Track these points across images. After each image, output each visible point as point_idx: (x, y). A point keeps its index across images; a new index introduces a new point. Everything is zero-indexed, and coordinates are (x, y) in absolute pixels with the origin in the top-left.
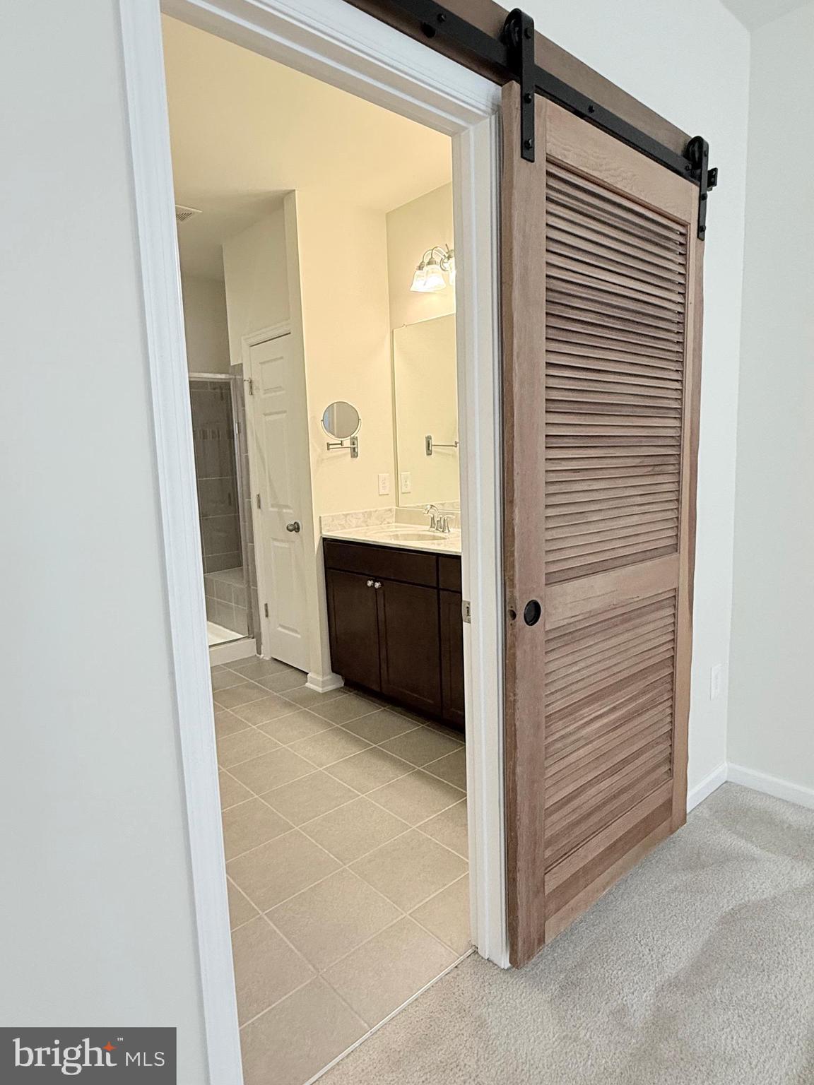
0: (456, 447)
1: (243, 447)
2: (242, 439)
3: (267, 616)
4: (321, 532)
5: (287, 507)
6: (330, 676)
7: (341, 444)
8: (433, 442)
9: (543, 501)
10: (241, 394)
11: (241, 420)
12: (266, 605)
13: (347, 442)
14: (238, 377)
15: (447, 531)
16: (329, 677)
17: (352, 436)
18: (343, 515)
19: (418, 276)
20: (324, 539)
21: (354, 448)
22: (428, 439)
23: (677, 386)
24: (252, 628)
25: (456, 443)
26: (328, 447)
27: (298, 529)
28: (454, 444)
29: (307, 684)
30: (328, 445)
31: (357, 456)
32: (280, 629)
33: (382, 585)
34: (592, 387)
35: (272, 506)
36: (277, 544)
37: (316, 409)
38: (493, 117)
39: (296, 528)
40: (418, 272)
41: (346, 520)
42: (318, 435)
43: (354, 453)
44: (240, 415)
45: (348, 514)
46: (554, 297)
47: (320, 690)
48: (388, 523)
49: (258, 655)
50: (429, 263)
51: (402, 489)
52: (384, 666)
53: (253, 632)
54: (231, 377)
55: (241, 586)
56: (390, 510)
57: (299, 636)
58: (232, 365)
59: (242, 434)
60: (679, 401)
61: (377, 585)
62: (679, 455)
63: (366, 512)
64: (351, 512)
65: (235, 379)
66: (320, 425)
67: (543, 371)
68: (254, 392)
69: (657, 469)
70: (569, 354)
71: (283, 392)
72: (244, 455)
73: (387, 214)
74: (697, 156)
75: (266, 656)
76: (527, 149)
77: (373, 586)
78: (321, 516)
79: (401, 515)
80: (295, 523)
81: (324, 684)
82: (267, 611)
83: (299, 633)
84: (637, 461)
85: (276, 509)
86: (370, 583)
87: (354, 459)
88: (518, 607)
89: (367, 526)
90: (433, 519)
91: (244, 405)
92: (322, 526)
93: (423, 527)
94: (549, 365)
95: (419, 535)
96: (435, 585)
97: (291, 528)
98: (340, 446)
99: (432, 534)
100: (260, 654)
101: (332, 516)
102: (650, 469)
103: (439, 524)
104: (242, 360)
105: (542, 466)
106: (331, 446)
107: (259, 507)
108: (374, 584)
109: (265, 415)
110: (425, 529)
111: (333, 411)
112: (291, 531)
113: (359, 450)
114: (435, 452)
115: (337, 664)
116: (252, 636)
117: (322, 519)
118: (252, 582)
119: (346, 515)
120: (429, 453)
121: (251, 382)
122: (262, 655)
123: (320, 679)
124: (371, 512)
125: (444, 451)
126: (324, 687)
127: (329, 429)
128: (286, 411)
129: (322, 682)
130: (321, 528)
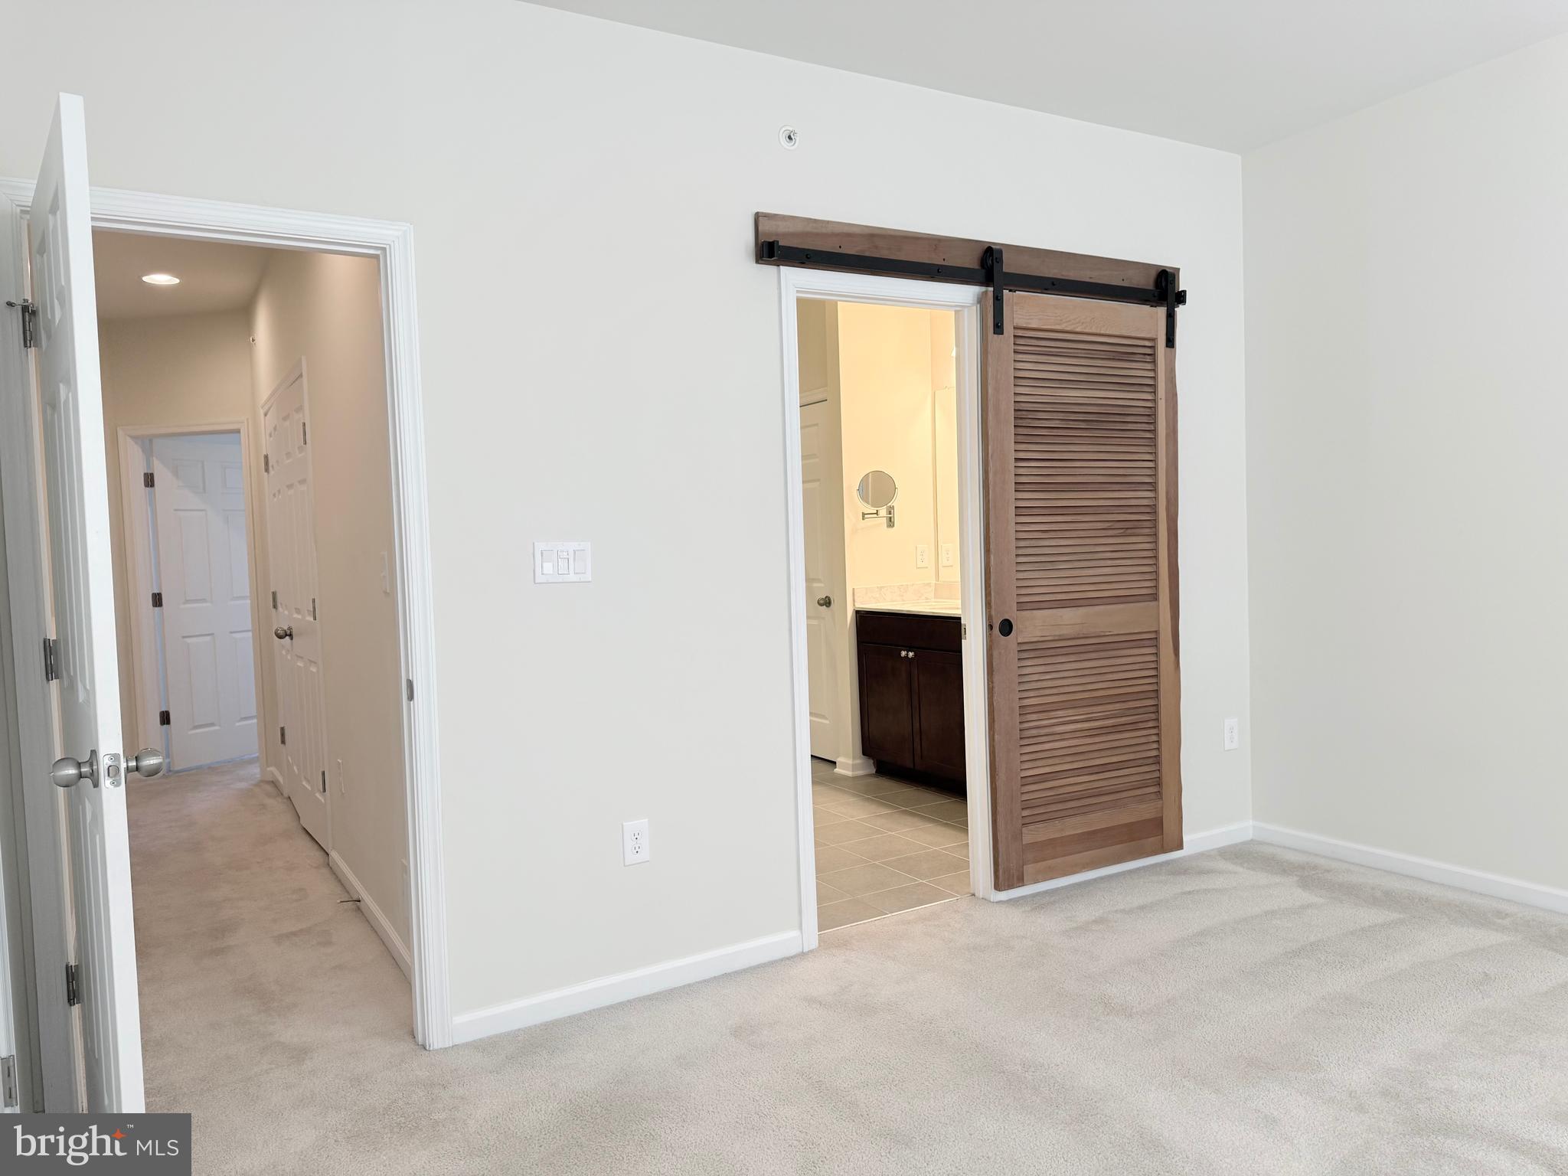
4: (854, 605)
5: (819, 581)
6: (860, 760)
7: (877, 513)
9: (1014, 552)
13: (883, 512)
16: (858, 761)
17: (890, 504)
18: (878, 589)
20: (857, 612)
21: (890, 518)
23: (1151, 464)
26: (863, 517)
27: (830, 603)
29: (836, 770)
30: (864, 514)
31: (893, 526)
33: (915, 655)
34: (1060, 471)
37: (852, 478)
38: (979, 306)
39: (827, 602)
41: (881, 594)
42: (853, 505)
43: (891, 522)
46: (1023, 415)
47: (849, 773)
48: (926, 597)
51: (942, 563)
52: (917, 740)
56: (929, 584)
57: (828, 723)
60: (1154, 477)
61: (911, 654)
62: (1155, 520)
63: (903, 586)
64: (887, 585)
66: (855, 494)
67: (1013, 463)
69: (1129, 531)
70: (1034, 451)
71: (817, 460)
74: (1163, 284)
76: (998, 328)
77: (907, 656)
78: (855, 587)
79: (941, 591)
80: (826, 597)
81: (854, 767)
83: (826, 719)
84: (1106, 525)
86: (903, 653)
87: (890, 529)
88: (994, 621)
89: (904, 599)
92: (856, 598)
94: (1017, 460)
97: (822, 602)
98: (875, 515)
101: (867, 587)
102: (1122, 531)
105: (1012, 527)
106: (866, 516)
108: (907, 654)
111: (868, 479)
112: (821, 605)
113: (896, 520)
117: (855, 590)
119: (881, 589)
123: (850, 762)
124: (908, 586)
126: (853, 771)
127: (864, 498)
128: (819, 480)
129: (853, 765)
130: (854, 601)
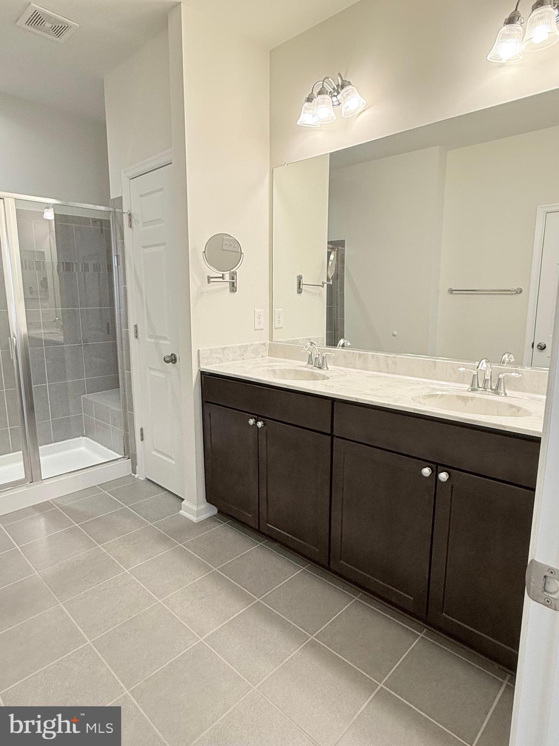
0: (323, 287)
1: (121, 279)
2: (121, 271)
3: (142, 440)
4: (199, 366)
5: (165, 339)
6: (204, 505)
7: (223, 278)
8: (304, 281)
10: (120, 226)
11: (120, 253)
12: (142, 430)
13: (227, 277)
14: (117, 210)
15: (325, 368)
16: (203, 507)
17: (233, 270)
18: (221, 348)
19: (306, 108)
20: (202, 373)
21: (233, 283)
22: (300, 278)
24: (128, 449)
25: (323, 283)
26: (208, 280)
27: (175, 360)
28: (321, 284)
29: (181, 511)
30: (209, 278)
31: (236, 291)
32: (154, 453)
33: (265, 424)
35: (150, 337)
36: (153, 373)
37: (198, 240)
39: (173, 359)
40: (307, 104)
41: (223, 354)
42: (199, 267)
43: (233, 288)
44: (119, 246)
45: (226, 348)
47: (195, 519)
48: (262, 357)
49: (134, 475)
50: (320, 93)
51: (276, 324)
52: (264, 505)
53: (129, 453)
54: (111, 209)
55: (119, 410)
56: (264, 344)
57: (174, 463)
58: (111, 198)
59: (121, 266)
61: (260, 424)
63: (243, 346)
64: (229, 346)
65: (115, 212)
66: (202, 256)
68: (133, 225)
72: (122, 287)
73: (271, 52)
75: (140, 476)
77: (255, 424)
78: (199, 349)
79: (274, 350)
80: (172, 354)
81: (198, 514)
82: (142, 435)
83: (174, 460)
85: (153, 340)
86: (251, 422)
87: (233, 293)
89: (243, 359)
90: (310, 356)
91: (122, 238)
92: (201, 360)
93: (299, 362)
95: (297, 371)
96: (329, 432)
97: (167, 359)
98: (221, 280)
99: (311, 370)
100: (136, 474)
101: (211, 349)
103: (317, 361)
104: (122, 194)
106: (212, 280)
107: (137, 337)
108: (256, 422)
109: (144, 247)
110: (301, 364)
111: (214, 242)
112: (167, 362)
113: (238, 285)
114: (304, 290)
115: (212, 495)
116: (128, 456)
117: (200, 352)
118: (128, 407)
119: (224, 349)
120: (300, 290)
121: (130, 214)
122: (137, 476)
123: (195, 508)
124: (247, 346)
125: (312, 290)
126: (197, 516)
127: (210, 261)
128: (164, 244)
129: (197, 511)
130: (199, 362)
